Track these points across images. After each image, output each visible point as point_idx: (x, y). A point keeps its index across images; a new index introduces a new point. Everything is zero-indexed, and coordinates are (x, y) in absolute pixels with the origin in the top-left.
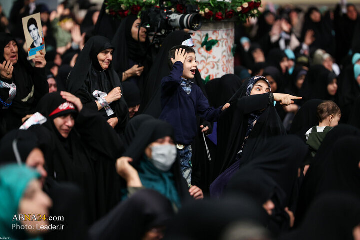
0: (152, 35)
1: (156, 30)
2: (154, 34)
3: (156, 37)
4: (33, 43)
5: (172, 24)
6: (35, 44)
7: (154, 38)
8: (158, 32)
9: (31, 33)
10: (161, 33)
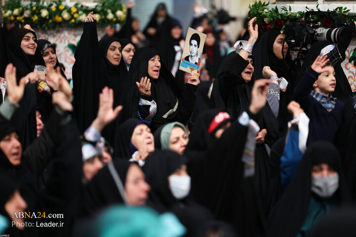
0: (297, 50)
1: (301, 44)
2: (298, 48)
3: (301, 52)
4: (189, 56)
5: (318, 37)
6: (190, 58)
7: (299, 53)
8: (303, 47)
9: (191, 47)
10: (307, 48)
